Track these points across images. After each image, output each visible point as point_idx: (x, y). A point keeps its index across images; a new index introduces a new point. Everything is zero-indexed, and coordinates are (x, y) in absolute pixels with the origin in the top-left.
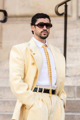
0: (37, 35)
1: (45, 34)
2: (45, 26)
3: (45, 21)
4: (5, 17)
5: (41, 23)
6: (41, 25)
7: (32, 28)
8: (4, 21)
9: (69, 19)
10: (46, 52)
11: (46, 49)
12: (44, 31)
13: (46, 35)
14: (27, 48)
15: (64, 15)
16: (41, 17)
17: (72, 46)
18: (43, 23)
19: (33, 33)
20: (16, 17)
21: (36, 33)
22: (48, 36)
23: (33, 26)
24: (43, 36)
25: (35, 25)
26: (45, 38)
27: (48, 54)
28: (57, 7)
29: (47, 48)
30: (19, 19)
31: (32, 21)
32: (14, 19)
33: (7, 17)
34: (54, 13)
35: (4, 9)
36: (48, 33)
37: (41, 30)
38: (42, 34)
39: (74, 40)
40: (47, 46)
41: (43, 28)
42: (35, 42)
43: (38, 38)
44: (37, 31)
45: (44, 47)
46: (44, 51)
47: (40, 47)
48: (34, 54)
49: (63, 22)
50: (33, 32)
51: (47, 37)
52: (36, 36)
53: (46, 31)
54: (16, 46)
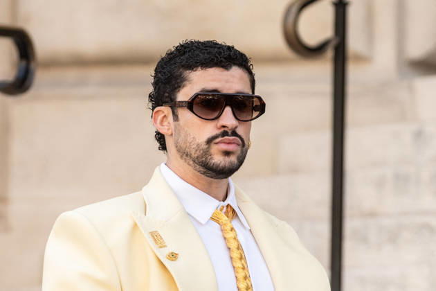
0: (184, 154)
1: (227, 153)
2: (228, 110)
3: (229, 81)
4: (24, 63)
5: (205, 92)
6: (209, 104)
7: (160, 117)
8: (20, 85)
9: (354, 73)
10: (233, 245)
11: (232, 229)
12: (224, 134)
13: (233, 159)
14: (135, 226)
15: (330, 53)
16: (206, 64)
17: (372, 214)
18: (215, 91)
19: (163, 147)
20: (81, 62)
21: (183, 146)
22: (241, 161)
23: (166, 110)
24: (218, 159)
25: (174, 106)
26: (226, 172)
27: (241, 259)
28: (294, 10)
29: (235, 224)
30: (97, 74)
31: (155, 84)
32: (72, 74)
33: (33, 65)
34: (276, 41)
35: (20, 24)
36: (243, 145)
37: (209, 129)
38: (215, 149)
39: (380, 184)
40: (234, 211)
41: (218, 118)
42: (176, 194)
43: (189, 169)
44: (187, 135)
45: (224, 218)
46: (221, 242)
47: (203, 222)
48: (173, 256)
49: (327, 87)
50: (161, 138)
51: (237, 169)
52: (182, 162)
53: (234, 133)
54: (76, 216)
